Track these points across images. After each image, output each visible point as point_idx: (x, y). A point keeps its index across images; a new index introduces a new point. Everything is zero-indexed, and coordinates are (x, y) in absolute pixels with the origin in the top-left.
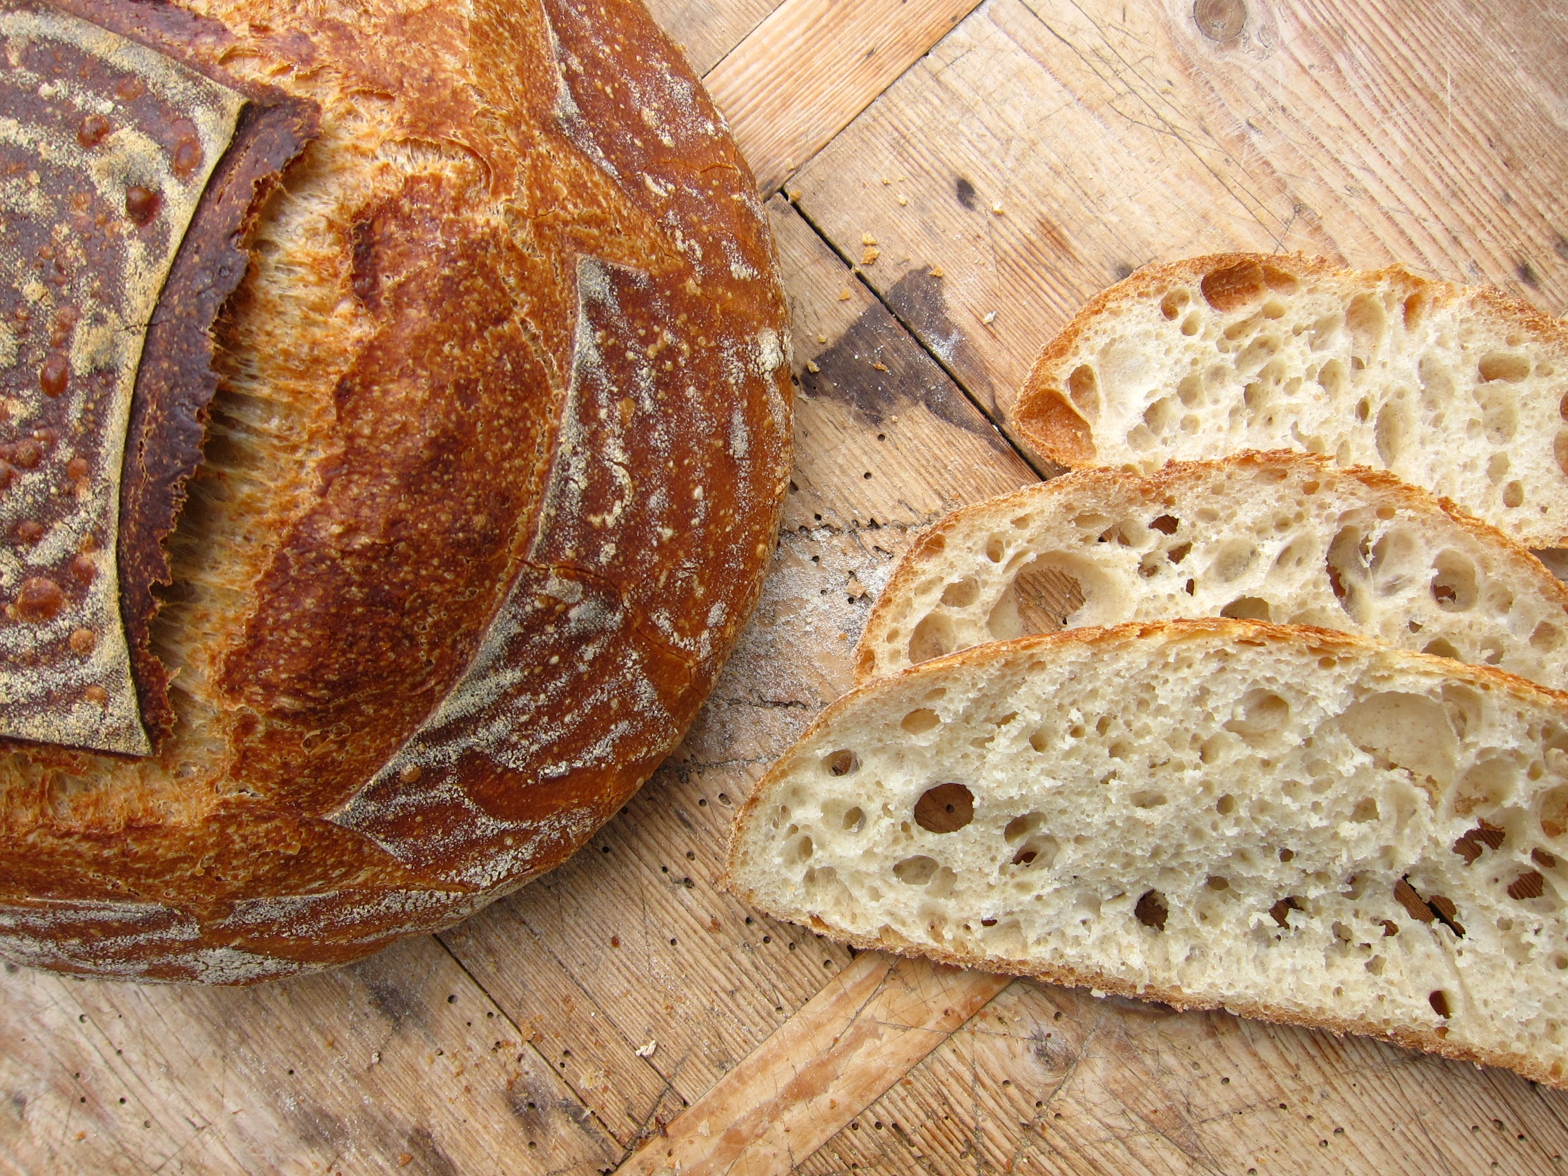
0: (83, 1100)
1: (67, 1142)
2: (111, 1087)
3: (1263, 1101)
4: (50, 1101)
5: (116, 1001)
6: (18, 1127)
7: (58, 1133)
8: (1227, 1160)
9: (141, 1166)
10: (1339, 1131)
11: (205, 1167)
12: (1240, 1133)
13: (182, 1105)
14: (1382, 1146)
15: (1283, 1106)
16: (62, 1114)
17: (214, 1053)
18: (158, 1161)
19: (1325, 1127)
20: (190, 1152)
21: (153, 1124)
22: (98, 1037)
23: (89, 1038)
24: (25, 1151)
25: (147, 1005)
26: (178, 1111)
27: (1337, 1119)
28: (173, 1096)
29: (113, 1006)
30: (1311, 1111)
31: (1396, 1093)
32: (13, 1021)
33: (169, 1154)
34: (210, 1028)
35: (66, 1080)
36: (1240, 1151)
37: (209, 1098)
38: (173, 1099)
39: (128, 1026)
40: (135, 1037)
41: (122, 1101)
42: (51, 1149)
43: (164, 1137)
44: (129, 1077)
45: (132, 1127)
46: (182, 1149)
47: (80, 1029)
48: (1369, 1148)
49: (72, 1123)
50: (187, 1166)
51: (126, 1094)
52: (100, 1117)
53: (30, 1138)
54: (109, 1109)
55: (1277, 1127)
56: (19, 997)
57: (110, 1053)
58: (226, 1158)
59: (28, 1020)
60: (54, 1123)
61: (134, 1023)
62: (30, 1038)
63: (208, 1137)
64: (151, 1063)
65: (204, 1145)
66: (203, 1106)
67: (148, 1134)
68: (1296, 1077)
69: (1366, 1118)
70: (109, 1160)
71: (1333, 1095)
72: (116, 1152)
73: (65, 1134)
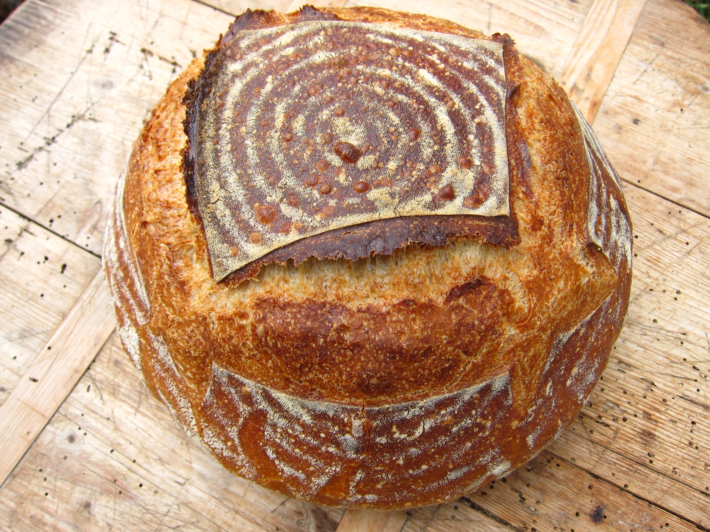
0: (120, 493)
1: (116, 517)
2: (134, 480)
3: (643, 291)
4: (103, 500)
5: (128, 437)
6: (89, 520)
7: (111, 514)
8: (642, 320)
9: (158, 515)
10: (678, 292)
11: (191, 503)
12: (641, 307)
13: (172, 475)
14: (698, 291)
15: (651, 290)
16: (111, 504)
17: (182, 444)
18: (166, 509)
19: (672, 292)
20: (181, 497)
21: (160, 491)
22: (121, 457)
23: (118, 460)
25: (143, 433)
26: (171, 479)
27: (675, 287)
28: (166, 473)
29: (126, 439)
30: (663, 288)
31: (690, 268)
32: (77, 465)
33: (170, 503)
34: (176, 432)
35: (110, 486)
36: (644, 314)
37: (184, 466)
38: (167, 474)
39: (135, 447)
40: (140, 451)
41: (141, 485)
42: (108, 524)
43: (166, 495)
44: (142, 472)
45: (149, 497)
46: (177, 498)
47: (112, 458)
48: (693, 294)
49: (117, 507)
50: (181, 506)
51: (142, 481)
52: (131, 498)
53: (96, 523)
54: (134, 492)
55: (654, 299)
56: (78, 453)
57: (130, 464)
58: (200, 494)
60: (107, 510)
61: (138, 444)
62: (87, 472)
63: (189, 487)
64: (151, 461)
65: (187, 491)
66: (182, 472)
67: (158, 497)
68: (649, 277)
69: (684, 283)
70: (141, 518)
71: (667, 278)
72: (143, 513)
73: (114, 514)
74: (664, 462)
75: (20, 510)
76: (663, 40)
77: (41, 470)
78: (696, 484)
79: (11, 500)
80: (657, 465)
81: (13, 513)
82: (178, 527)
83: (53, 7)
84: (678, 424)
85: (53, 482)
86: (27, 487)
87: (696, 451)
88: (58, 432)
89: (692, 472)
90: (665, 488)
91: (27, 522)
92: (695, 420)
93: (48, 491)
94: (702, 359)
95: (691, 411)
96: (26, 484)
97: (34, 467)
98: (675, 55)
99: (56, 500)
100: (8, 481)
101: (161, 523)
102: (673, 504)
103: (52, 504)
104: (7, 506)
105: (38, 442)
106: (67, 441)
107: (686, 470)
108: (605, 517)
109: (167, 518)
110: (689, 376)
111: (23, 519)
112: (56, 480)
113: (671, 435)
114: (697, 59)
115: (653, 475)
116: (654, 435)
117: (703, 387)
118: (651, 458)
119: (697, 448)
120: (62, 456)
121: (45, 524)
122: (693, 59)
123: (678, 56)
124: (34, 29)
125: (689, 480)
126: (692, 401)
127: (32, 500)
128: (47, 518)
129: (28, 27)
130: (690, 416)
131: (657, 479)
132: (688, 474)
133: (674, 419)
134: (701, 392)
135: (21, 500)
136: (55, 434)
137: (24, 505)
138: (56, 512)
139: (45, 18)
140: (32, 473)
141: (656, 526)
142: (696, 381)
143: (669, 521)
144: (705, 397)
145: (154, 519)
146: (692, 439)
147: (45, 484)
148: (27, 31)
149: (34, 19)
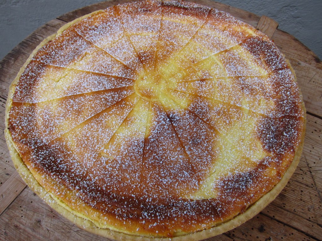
0: (54, 216)
1: (51, 226)
4: (46, 219)
6: (39, 227)
7: (49, 225)
9: (69, 226)
16: (50, 221)
24: (41, 232)
32: (36, 205)
35: (50, 213)
42: (48, 230)
49: (52, 222)
52: (59, 219)
53: (43, 229)
56: (37, 200)
59: (39, 204)
60: (48, 223)
62: (40, 207)
70: (62, 227)
72: (63, 225)
73: (51, 225)
74: (290, 206)
75: (9, 223)
76: (281, 47)
77: (21, 207)
78: (304, 216)
79: (7, 218)
80: (287, 207)
81: (7, 224)
82: (78, 231)
83: (42, 35)
84: (295, 192)
85: (26, 212)
86: (14, 213)
87: (303, 202)
88: (30, 191)
89: (302, 211)
90: (291, 217)
91: (12, 227)
92: (302, 190)
93: (23, 215)
94: (303, 166)
95: (300, 186)
96: (14, 212)
97: (18, 205)
98: (286, 52)
99: (26, 219)
100: (6, 211)
101: (71, 229)
102: (295, 224)
103: (24, 220)
104: (5, 221)
105: (21, 195)
106: (33, 195)
107: (300, 210)
108: (265, 230)
109: (73, 227)
110: (298, 173)
111: (11, 226)
112: (27, 211)
113: (292, 196)
114: (295, 53)
115: (286, 212)
116: (285, 196)
117: (305, 177)
118: (284, 205)
119: (304, 201)
120: (30, 201)
121: (20, 229)
122: (293, 53)
123: (288, 52)
124: (34, 43)
125: (301, 214)
126: (300, 183)
127: (16, 219)
128: (21, 226)
129: (31, 42)
130: (300, 188)
131: (287, 213)
132: (301, 211)
133: (293, 189)
134: (304, 179)
135: (11, 218)
136: (28, 192)
137: (12, 221)
138: (26, 224)
139: (38, 39)
140: (17, 207)
141: (287, 234)
142: (302, 175)
143: (293, 232)
144: (306, 181)
145: (68, 228)
146: (302, 197)
147: (22, 212)
148: (31, 44)
149: (34, 39)
